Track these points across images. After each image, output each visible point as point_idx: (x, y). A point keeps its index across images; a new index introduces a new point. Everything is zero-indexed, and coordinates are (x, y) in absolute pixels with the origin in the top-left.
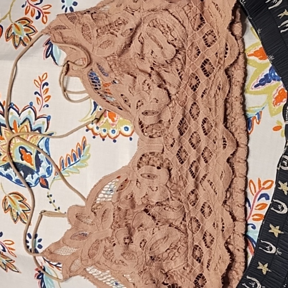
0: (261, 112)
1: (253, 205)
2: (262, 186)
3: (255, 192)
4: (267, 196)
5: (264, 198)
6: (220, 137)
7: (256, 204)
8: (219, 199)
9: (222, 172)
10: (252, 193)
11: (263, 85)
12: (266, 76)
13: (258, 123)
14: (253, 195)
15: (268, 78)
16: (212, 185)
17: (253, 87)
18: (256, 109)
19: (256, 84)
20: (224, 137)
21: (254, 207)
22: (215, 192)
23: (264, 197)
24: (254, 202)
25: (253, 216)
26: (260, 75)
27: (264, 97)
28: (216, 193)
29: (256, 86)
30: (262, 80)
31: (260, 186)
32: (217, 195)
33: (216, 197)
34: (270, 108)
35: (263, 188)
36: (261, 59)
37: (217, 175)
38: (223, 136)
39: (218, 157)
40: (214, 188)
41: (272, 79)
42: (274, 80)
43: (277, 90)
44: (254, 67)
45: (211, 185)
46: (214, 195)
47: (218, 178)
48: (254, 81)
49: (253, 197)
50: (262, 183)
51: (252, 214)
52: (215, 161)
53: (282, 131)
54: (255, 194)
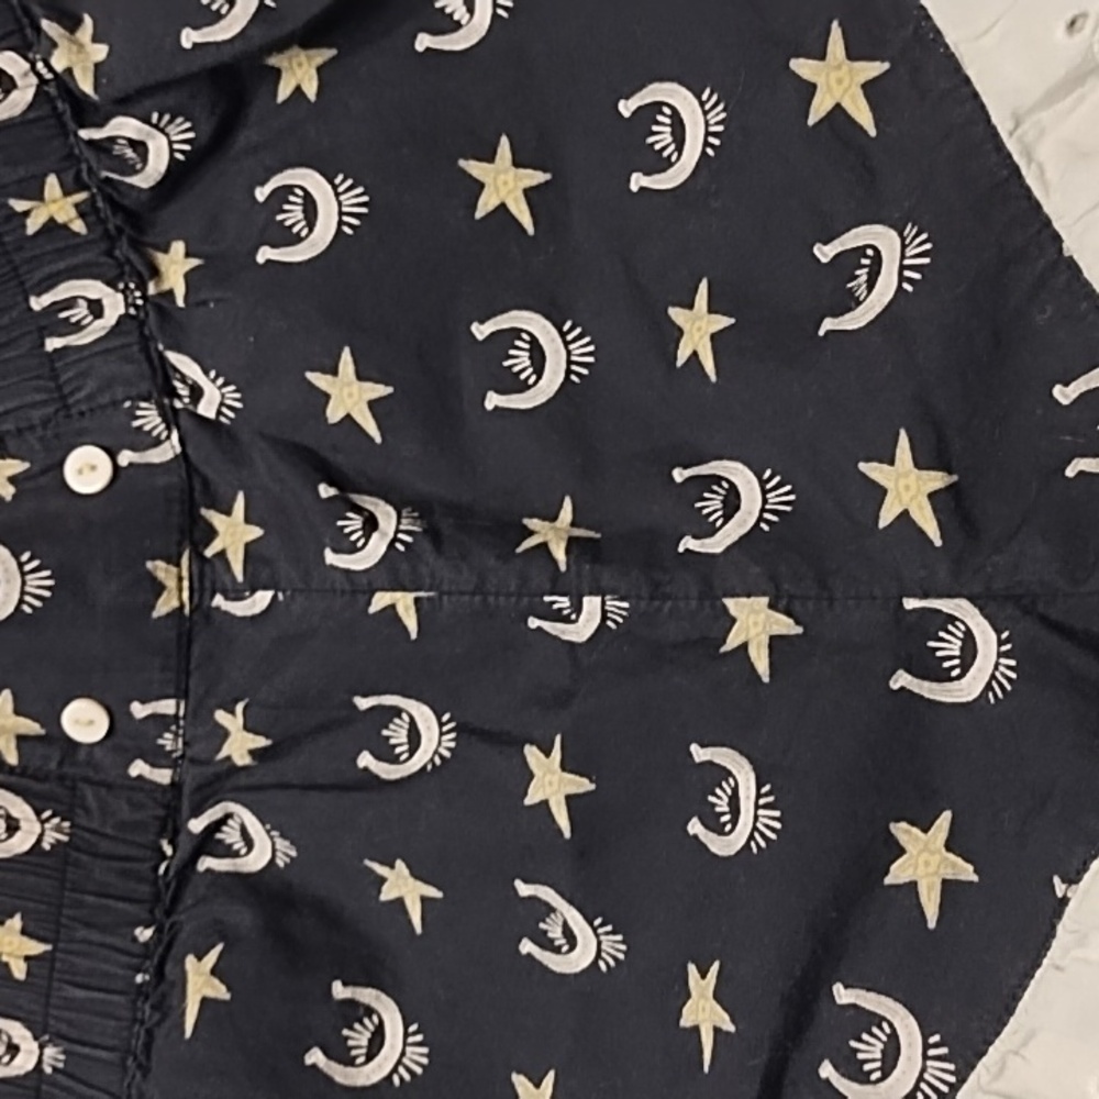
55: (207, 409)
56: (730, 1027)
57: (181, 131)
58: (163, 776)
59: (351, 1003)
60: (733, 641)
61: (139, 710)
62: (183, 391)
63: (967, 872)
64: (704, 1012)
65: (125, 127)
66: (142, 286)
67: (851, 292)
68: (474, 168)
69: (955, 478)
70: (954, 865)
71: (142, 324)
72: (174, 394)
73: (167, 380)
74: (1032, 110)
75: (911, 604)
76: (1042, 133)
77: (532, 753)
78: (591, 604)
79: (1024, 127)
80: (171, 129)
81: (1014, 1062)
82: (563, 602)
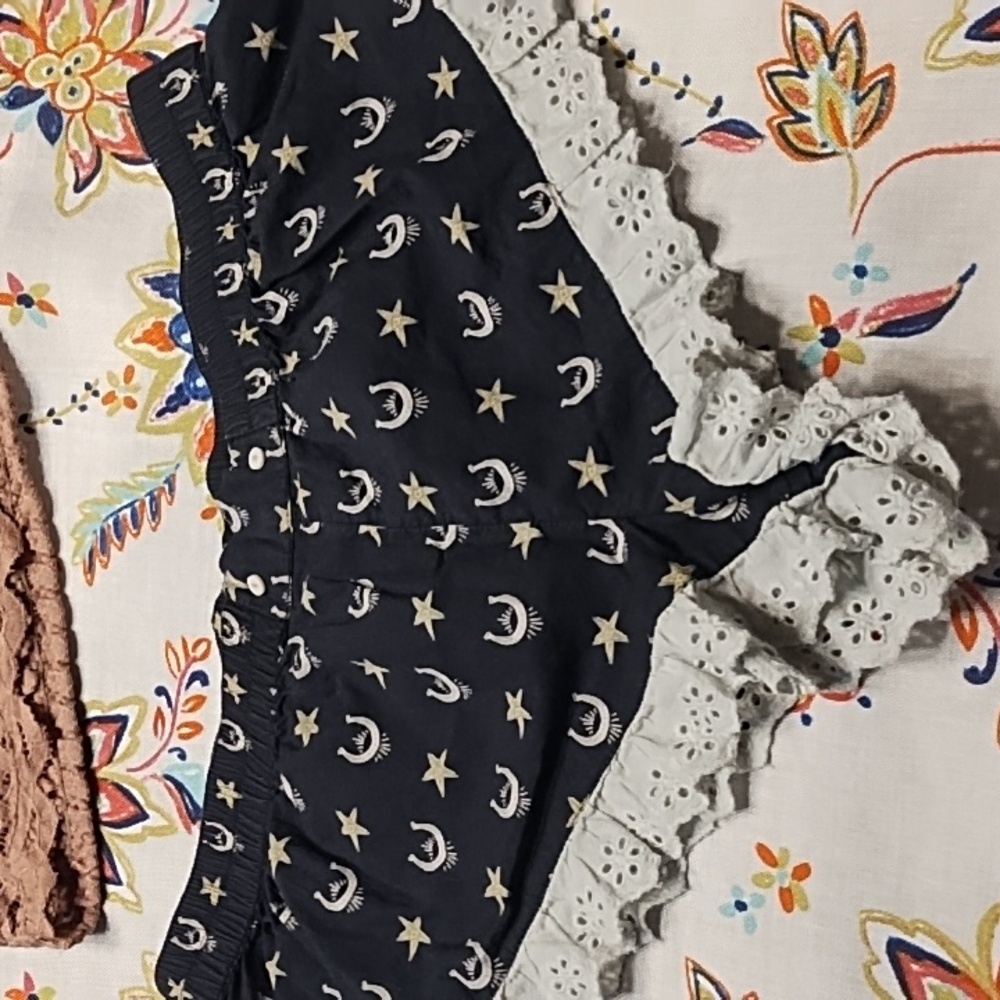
0: (173, 476)
1: (177, 701)
2: (192, 654)
3: (179, 670)
4: (202, 678)
5: (197, 684)
7: (183, 699)
10: (172, 672)
11: (174, 410)
12: (179, 388)
13: (170, 503)
14: (175, 676)
15: (183, 394)
17: (154, 416)
18: (164, 468)
19: (159, 408)
21: (180, 708)
23: (198, 679)
24: (178, 693)
25: (179, 728)
26: (167, 387)
27: (176, 439)
29: (160, 414)
30: (170, 400)
31: (187, 654)
34: (191, 465)
35: (195, 660)
36: (161, 349)
41: (190, 396)
42: (196, 397)
43: (203, 422)
44: (151, 367)
48: (155, 403)
49: (177, 683)
50: (190, 647)
51: (177, 724)
53: (219, 521)
54: (178, 675)
55: (296, 430)
56: (529, 717)
57: (293, 297)
58: (282, 614)
59: (355, 724)
60: (516, 542)
61: (275, 580)
62: (288, 421)
63: (624, 638)
64: (517, 712)
65: (271, 296)
66: (277, 372)
67: (573, 387)
68: (384, 314)
69: (612, 468)
70: (619, 635)
71: (276, 390)
72: (284, 424)
73: (283, 418)
74: (639, 307)
75: (591, 523)
76: (645, 317)
77: (416, 601)
78: (452, 528)
79: (637, 315)
80: (290, 297)
81: (646, 721)
82: (440, 529)
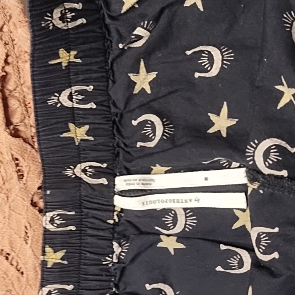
6: (8, 158)
8: (30, 283)
9: (26, 227)
16: (10, 258)
20: (16, 156)
22: (19, 271)
28: (22, 273)
32: (24, 275)
33: (23, 279)
37: (16, 236)
38: (12, 155)
39: (10, 200)
40: (14, 263)
45: (7, 259)
46: (18, 278)
47: (19, 242)
52: (7, 209)
